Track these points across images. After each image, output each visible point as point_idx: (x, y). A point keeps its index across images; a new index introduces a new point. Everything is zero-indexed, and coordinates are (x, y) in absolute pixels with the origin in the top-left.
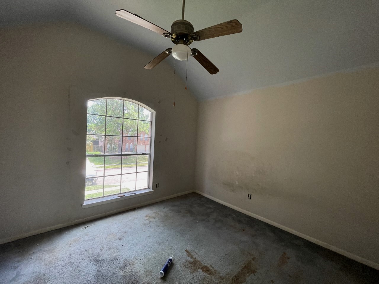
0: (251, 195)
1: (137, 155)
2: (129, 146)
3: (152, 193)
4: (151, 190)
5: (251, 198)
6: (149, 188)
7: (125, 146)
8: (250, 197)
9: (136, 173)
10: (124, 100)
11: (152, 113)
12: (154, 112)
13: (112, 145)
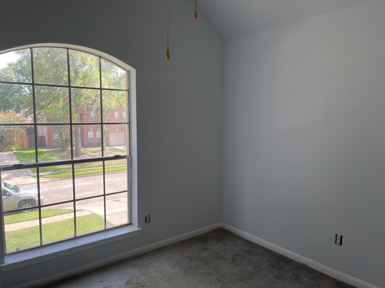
0: (341, 237)
1: (103, 159)
2: (95, 135)
3: (139, 234)
4: (135, 228)
5: (341, 244)
6: (130, 224)
7: (88, 134)
8: (339, 241)
9: (105, 195)
10: (68, 49)
11: (129, 72)
12: (133, 71)
13: (64, 135)
